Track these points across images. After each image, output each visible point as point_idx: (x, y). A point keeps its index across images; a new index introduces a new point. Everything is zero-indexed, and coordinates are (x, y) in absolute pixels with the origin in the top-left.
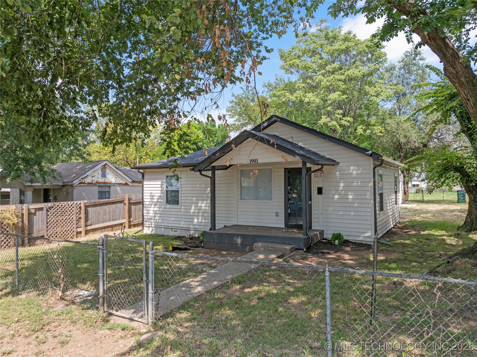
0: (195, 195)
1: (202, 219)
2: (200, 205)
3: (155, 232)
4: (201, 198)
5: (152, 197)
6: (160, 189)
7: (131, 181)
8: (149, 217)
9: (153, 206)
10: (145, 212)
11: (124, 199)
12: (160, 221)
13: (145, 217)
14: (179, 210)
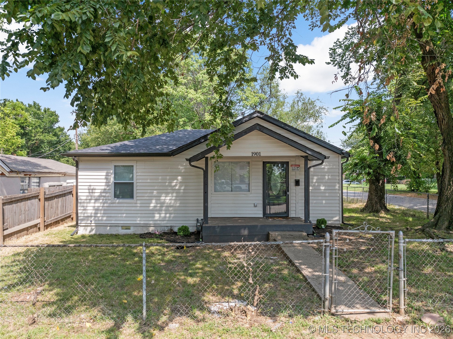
0: (156, 188)
1: (166, 214)
2: (163, 198)
3: (96, 231)
4: (165, 191)
5: (91, 190)
6: (105, 181)
7: (8, 170)
8: (86, 215)
9: (93, 201)
10: (79, 208)
11: (38, 193)
12: (105, 218)
13: (79, 215)
14: (134, 205)
